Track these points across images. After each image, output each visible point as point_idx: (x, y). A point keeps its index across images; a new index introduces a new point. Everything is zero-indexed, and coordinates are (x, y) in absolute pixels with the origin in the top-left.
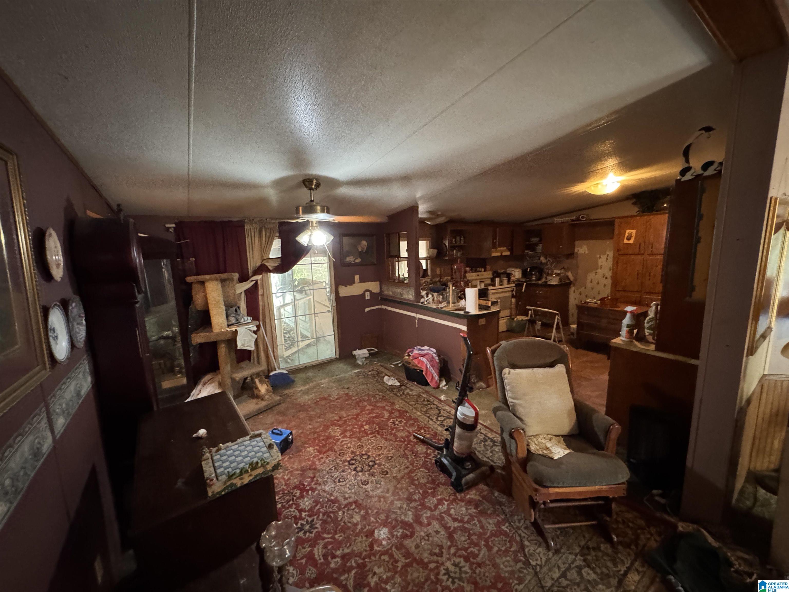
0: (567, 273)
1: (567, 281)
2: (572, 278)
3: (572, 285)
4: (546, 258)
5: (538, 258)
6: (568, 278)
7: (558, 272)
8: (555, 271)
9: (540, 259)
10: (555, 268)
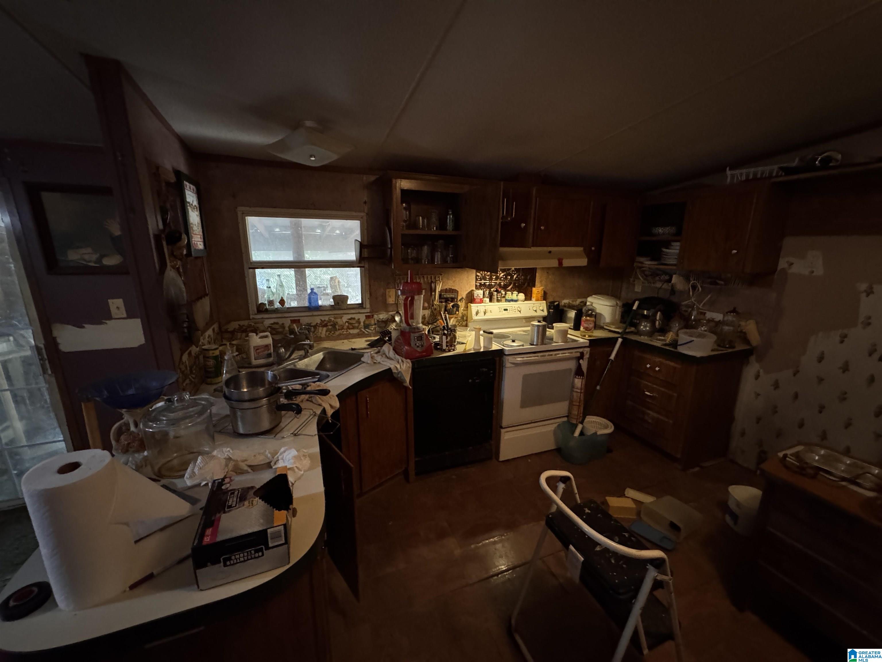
0: (743, 323)
1: (740, 347)
2: (755, 338)
3: (753, 359)
4: (687, 278)
5: (667, 277)
6: (744, 338)
7: (718, 317)
8: (709, 315)
9: (670, 281)
10: (712, 306)
